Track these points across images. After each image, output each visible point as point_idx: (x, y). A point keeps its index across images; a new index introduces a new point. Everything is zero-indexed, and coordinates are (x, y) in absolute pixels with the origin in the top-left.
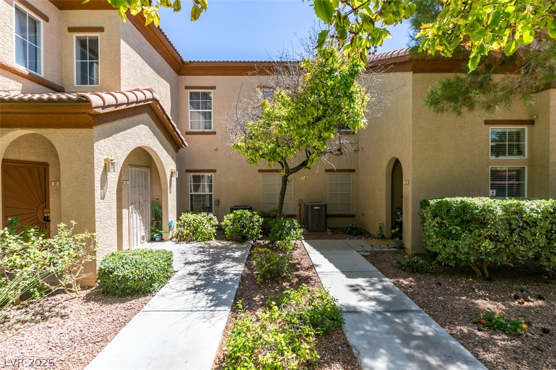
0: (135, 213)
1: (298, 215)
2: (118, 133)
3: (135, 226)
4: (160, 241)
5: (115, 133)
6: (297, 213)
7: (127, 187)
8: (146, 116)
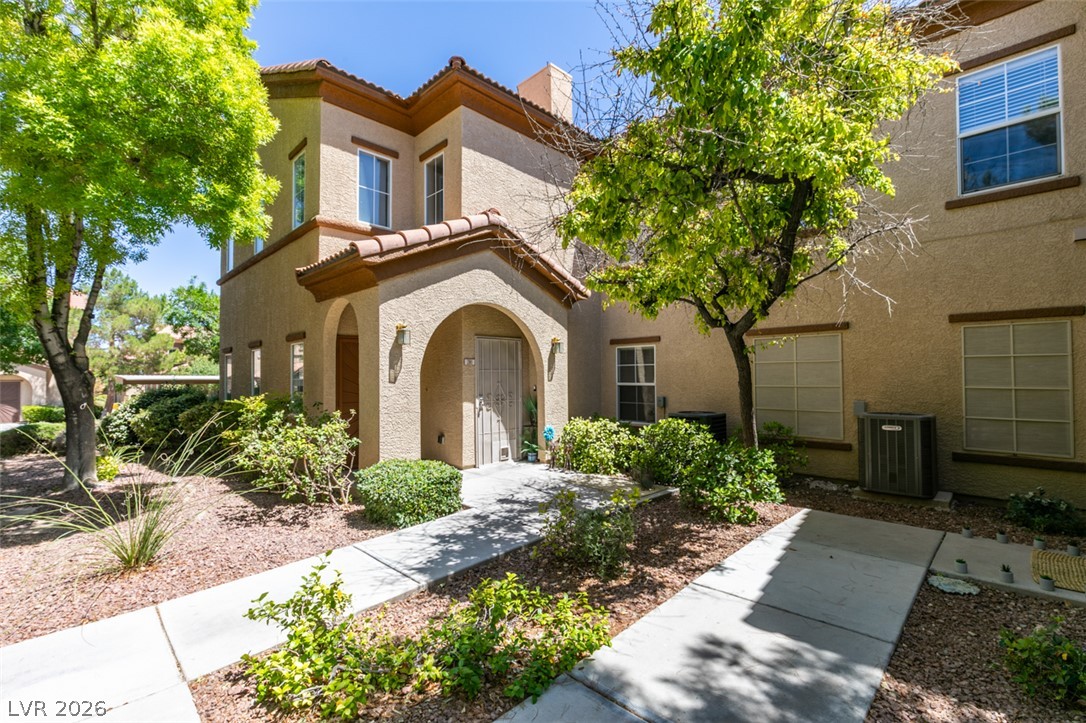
0: (488, 410)
1: (855, 444)
2: (424, 287)
3: (487, 430)
4: (533, 462)
5: (419, 288)
6: (852, 439)
7: (472, 368)
8: (488, 255)
